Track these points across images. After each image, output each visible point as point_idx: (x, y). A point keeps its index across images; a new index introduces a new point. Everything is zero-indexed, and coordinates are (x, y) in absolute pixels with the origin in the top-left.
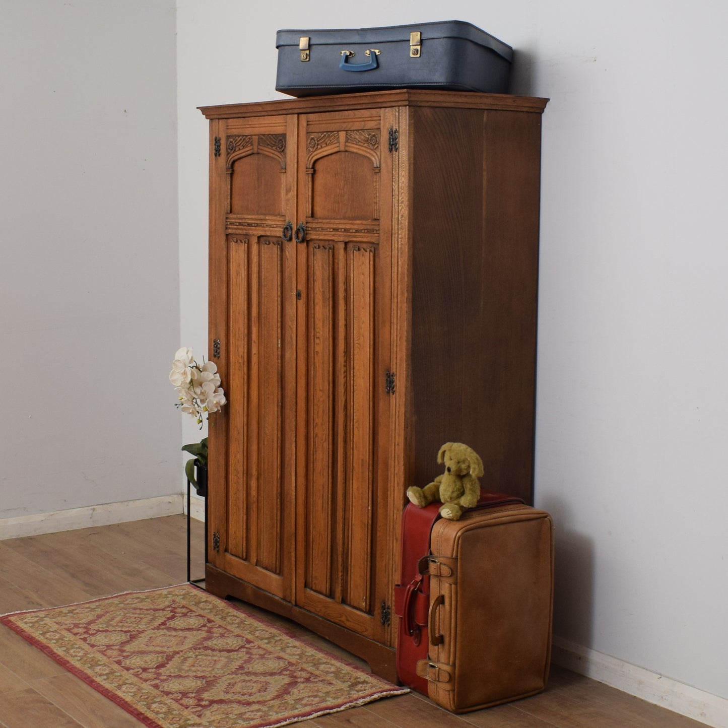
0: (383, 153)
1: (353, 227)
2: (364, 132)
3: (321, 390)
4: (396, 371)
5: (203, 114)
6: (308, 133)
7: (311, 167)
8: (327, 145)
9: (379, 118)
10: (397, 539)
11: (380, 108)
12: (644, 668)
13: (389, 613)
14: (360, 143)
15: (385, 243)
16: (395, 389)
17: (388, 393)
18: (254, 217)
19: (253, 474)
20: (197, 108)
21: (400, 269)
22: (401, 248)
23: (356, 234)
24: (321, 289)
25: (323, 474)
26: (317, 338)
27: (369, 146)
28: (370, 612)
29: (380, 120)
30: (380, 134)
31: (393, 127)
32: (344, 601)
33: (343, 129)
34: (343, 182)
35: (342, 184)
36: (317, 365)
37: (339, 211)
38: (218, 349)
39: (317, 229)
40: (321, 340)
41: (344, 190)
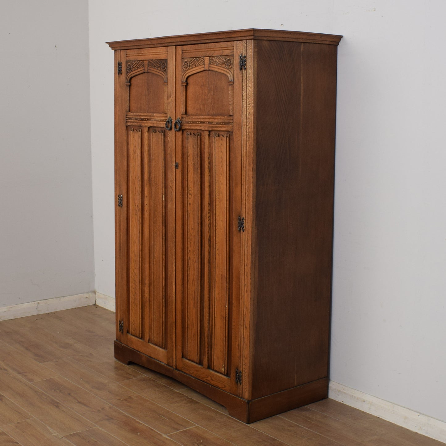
0: (235, 71)
1: (214, 121)
2: (222, 57)
3: (192, 229)
4: (245, 217)
5: (110, 47)
6: (182, 58)
7: (185, 81)
8: (196, 66)
9: (233, 48)
11: (234, 41)
12: (408, 409)
13: (241, 376)
14: (219, 65)
15: (237, 131)
16: (244, 228)
17: (240, 231)
18: (145, 114)
19: (146, 283)
20: (106, 43)
21: (248, 148)
22: (248, 135)
23: (217, 125)
24: (192, 162)
25: (194, 284)
26: (189, 194)
27: (226, 67)
28: (228, 374)
29: (233, 49)
30: (234, 58)
31: (242, 53)
32: (209, 367)
33: (207, 56)
34: (207, 91)
35: (207, 92)
36: (190, 212)
37: (204, 110)
38: (122, 201)
39: (190, 122)
40: (193, 195)
41: (208, 96)
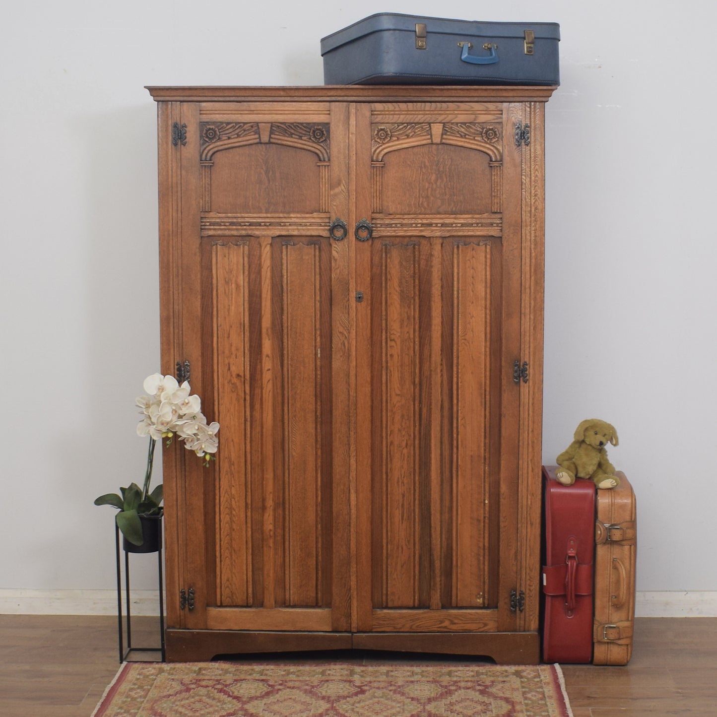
0: (507, 146)
1: (456, 221)
2: (474, 125)
3: (397, 395)
4: (529, 360)
5: (151, 95)
6: (372, 123)
7: (380, 160)
8: (408, 136)
9: (500, 112)
10: (532, 524)
11: (502, 102)
13: (523, 598)
14: (467, 136)
15: (511, 236)
16: (528, 377)
17: (518, 383)
20: (145, 87)
21: (533, 260)
23: (463, 228)
24: (398, 289)
26: (391, 340)
27: (483, 139)
28: (491, 604)
29: (502, 114)
30: (502, 128)
31: (521, 121)
32: (447, 605)
33: (438, 121)
34: (434, 175)
35: (433, 177)
36: (392, 369)
37: (428, 205)
38: (188, 372)
39: (394, 225)
40: (398, 342)
41: (436, 183)
